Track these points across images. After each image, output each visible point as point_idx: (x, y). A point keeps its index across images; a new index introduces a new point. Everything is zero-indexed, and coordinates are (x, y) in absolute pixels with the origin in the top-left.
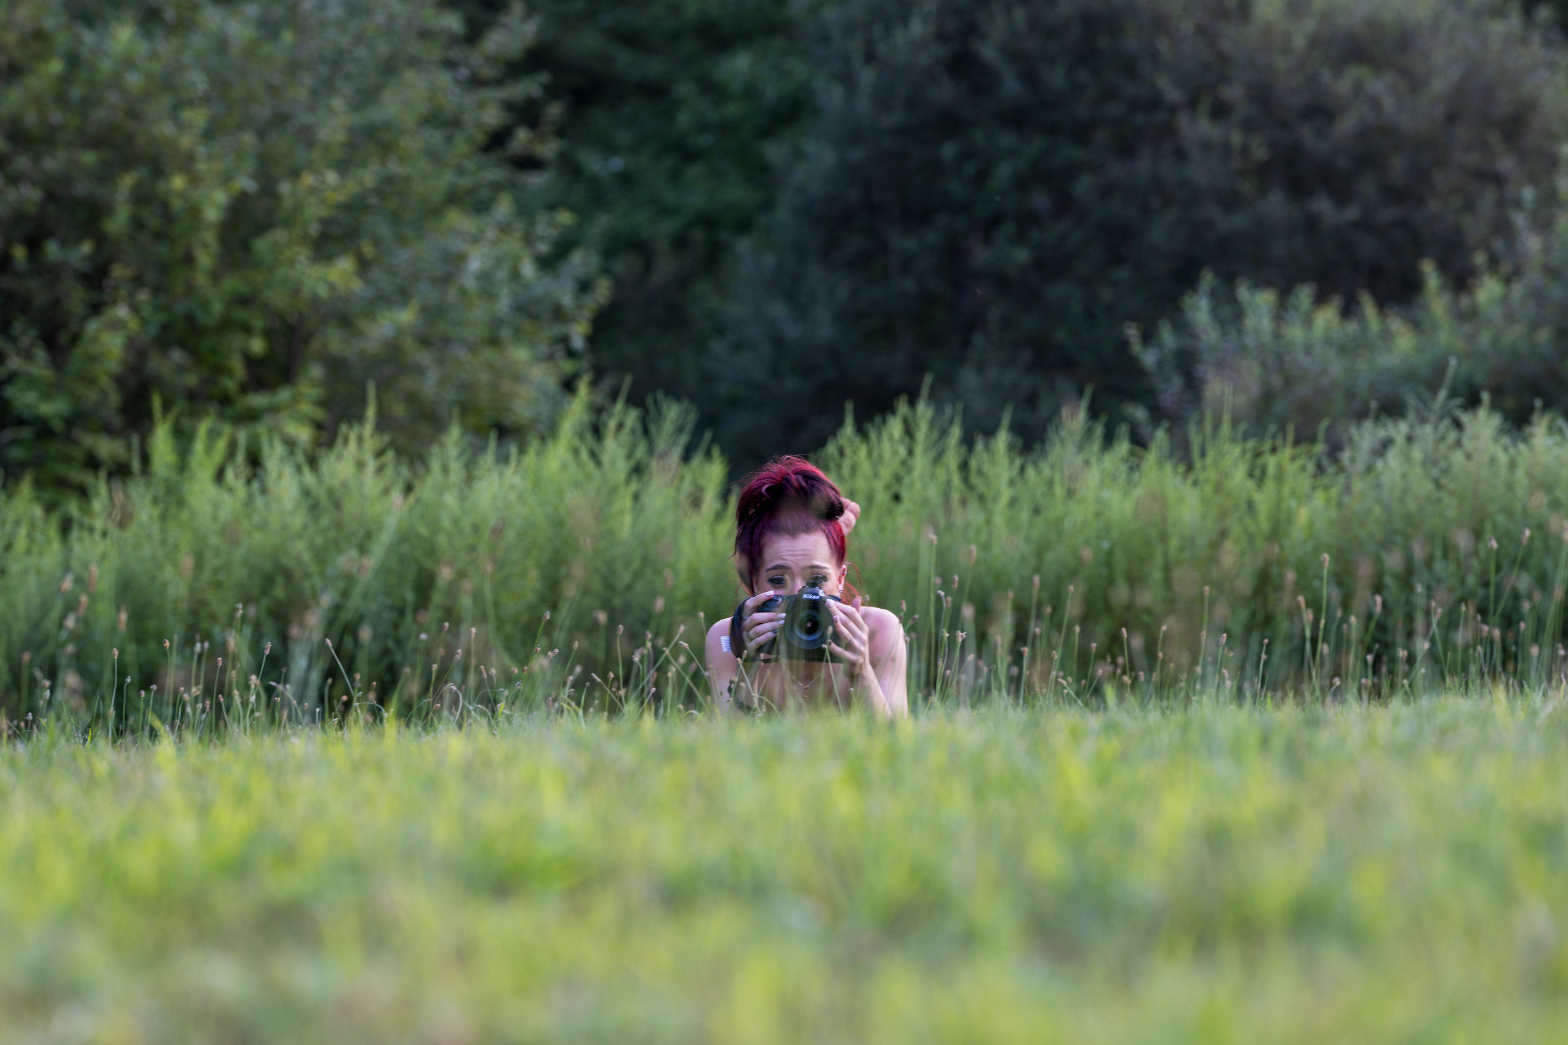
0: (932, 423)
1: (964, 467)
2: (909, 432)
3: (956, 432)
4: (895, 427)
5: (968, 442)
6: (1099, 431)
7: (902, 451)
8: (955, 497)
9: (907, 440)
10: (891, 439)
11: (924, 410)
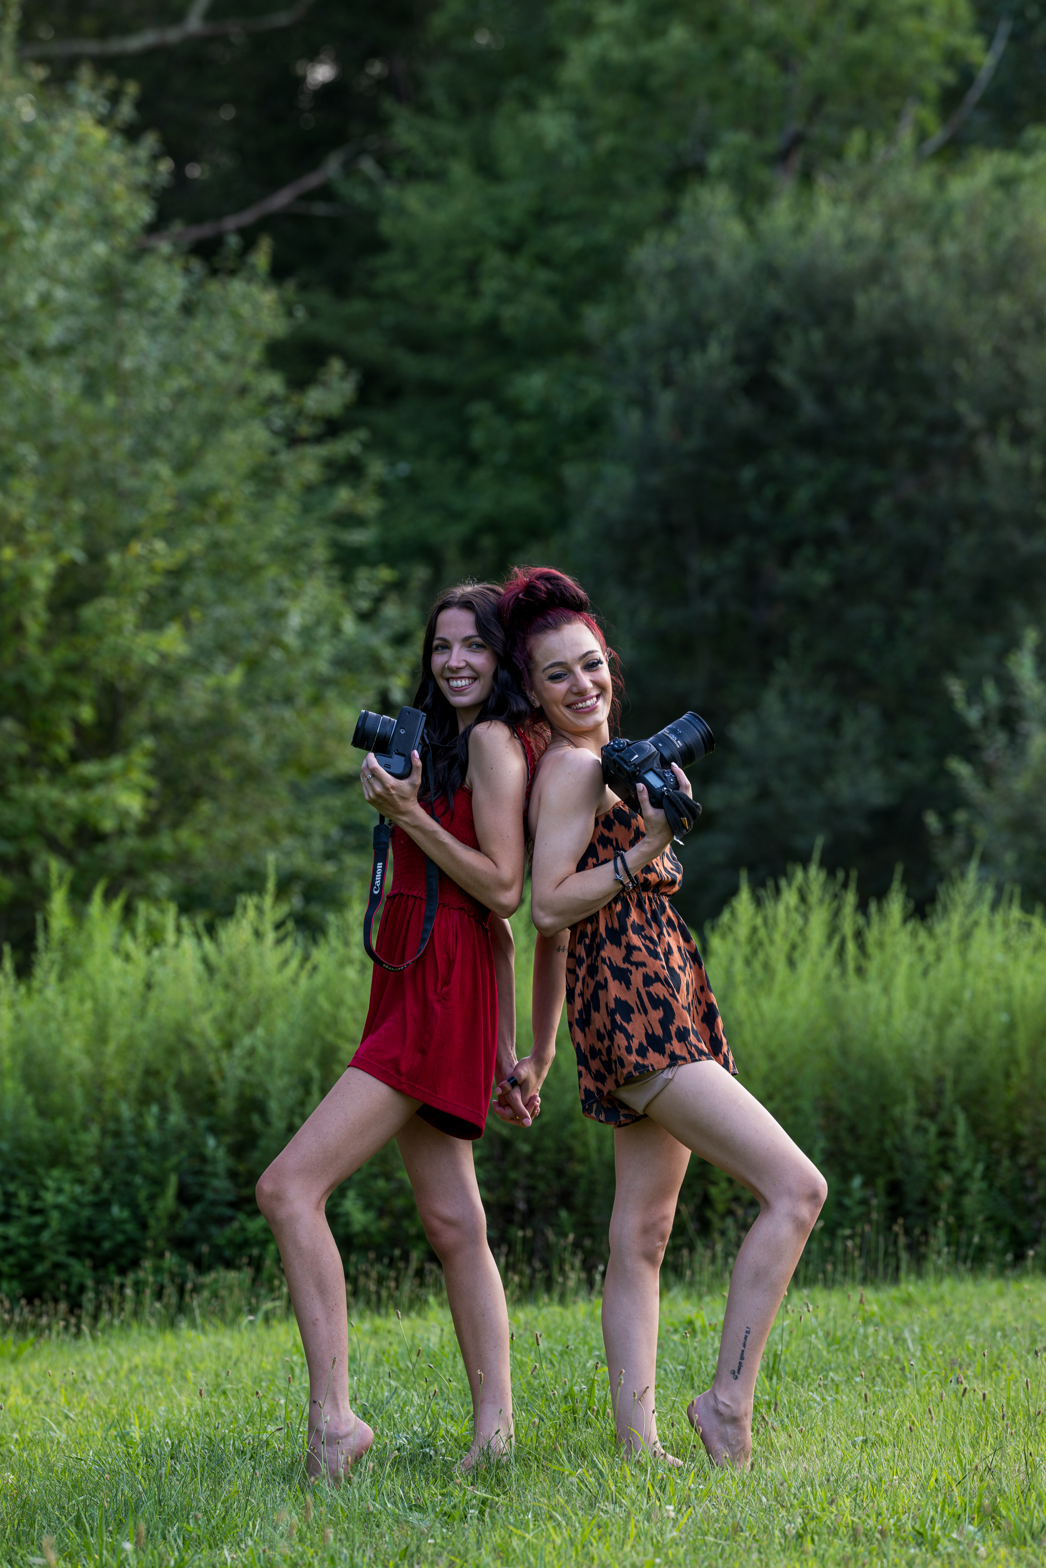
0: (824, 887)
1: (859, 935)
2: (803, 898)
3: (851, 898)
4: (790, 897)
5: (862, 907)
6: (989, 893)
7: (800, 921)
8: (851, 965)
9: (802, 908)
10: (787, 909)
11: (816, 875)
